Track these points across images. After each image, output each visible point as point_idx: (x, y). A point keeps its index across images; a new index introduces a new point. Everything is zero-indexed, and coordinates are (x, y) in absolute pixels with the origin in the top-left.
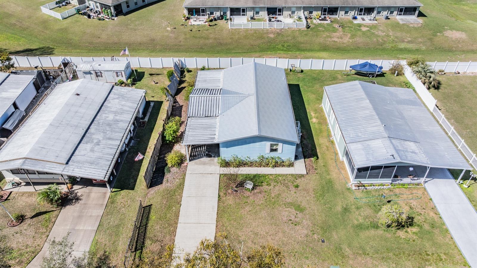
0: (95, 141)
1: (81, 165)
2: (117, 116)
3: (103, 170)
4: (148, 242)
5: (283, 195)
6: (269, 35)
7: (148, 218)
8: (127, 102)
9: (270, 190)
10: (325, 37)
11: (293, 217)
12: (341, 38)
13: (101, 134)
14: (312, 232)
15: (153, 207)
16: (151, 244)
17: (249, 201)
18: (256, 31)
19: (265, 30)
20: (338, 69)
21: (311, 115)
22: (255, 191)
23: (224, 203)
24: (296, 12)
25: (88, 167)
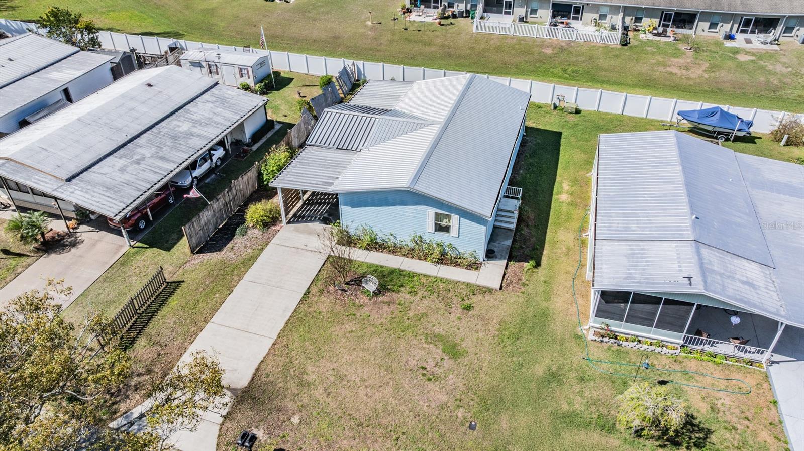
0: (136, 157)
1: (90, 187)
2: (196, 127)
3: (121, 202)
4: (142, 342)
5: (432, 318)
6: (543, 50)
7: (164, 302)
9: (411, 303)
10: (654, 64)
11: (433, 364)
13: (153, 149)
14: (457, 403)
15: (184, 285)
16: (145, 346)
17: (358, 315)
18: (520, 40)
19: (539, 40)
20: (655, 118)
21: (562, 188)
22: (381, 298)
23: (309, 307)
24: (609, 16)
25: (100, 194)
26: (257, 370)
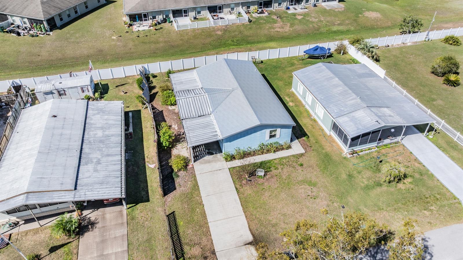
0: (95, 160)
1: (91, 188)
2: (106, 131)
3: (116, 187)
4: (186, 248)
5: (293, 175)
6: (217, 33)
7: (176, 225)
8: (109, 116)
9: (280, 173)
10: (268, 29)
11: (310, 192)
12: (283, 28)
13: (98, 152)
14: (331, 202)
15: (176, 213)
16: (191, 249)
17: (265, 188)
18: (203, 30)
19: (211, 28)
20: (292, 56)
21: (287, 100)
22: (267, 177)
23: (243, 194)
24: (235, 9)
25: (100, 188)
26: (250, 230)
